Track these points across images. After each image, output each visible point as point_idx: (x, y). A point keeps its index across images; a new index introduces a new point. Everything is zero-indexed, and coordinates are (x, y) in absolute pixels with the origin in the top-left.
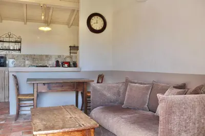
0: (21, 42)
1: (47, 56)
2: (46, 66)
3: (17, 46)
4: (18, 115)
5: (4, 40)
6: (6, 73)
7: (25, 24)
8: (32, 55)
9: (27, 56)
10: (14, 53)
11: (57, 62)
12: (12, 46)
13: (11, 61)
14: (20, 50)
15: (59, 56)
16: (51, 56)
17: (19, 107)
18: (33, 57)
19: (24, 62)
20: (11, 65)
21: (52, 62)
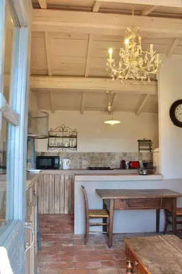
0: (76, 137)
1: (109, 154)
2: (108, 169)
3: (73, 143)
5: (58, 135)
6: (62, 177)
7: (82, 113)
8: (90, 153)
9: (84, 154)
10: (68, 150)
11: (123, 162)
12: (66, 142)
13: (65, 161)
14: (76, 147)
15: (125, 154)
16: (114, 154)
18: (91, 156)
19: (81, 163)
20: (65, 166)
21: (116, 162)
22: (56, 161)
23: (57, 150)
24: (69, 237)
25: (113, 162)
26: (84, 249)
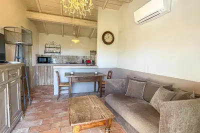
0: (60, 48)
1: (76, 57)
2: (76, 63)
3: (58, 51)
4: (59, 95)
5: (50, 47)
6: (52, 67)
7: (63, 36)
9: (64, 56)
10: (56, 54)
11: (83, 60)
12: (55, 50)
13: (54, 59)
14: (60, 53)
15: (84, 57)
16: (79, 57)
17: (60, 90)
18: (68, 57)
19: (63, 60)
20: (54, 62)
21: (80, 60)
22: (49, 59)
23: (50, 54)
24: (50, 97)
25: (79, 60)
26: (56, 102)
